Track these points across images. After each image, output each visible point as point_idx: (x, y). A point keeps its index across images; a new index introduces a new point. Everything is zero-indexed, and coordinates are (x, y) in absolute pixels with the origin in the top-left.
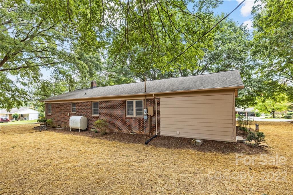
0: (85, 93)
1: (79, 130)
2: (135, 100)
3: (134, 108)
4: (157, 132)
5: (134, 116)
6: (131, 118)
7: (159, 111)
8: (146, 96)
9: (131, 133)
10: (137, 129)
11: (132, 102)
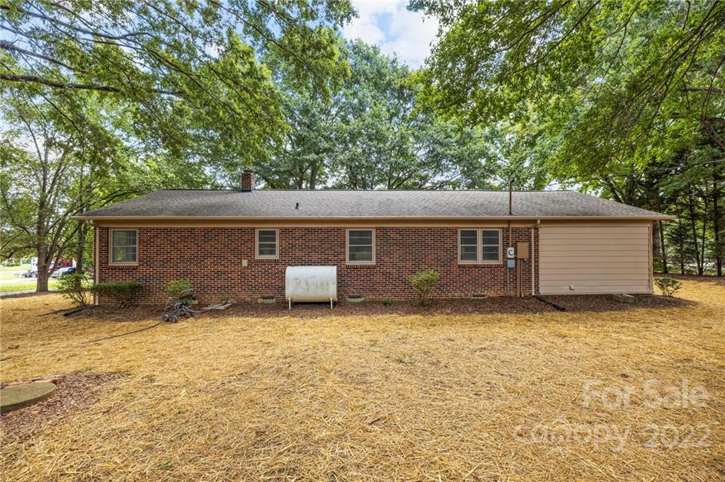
0: (298, 204)
1: (329, 303)
2: (481, 228)
3: (480, 245)
4: (533, 290)
5: (480, 261)
6: (475, 266)
7: (537, 251)
8: (509, 222)
9: (475, 296)
10: (488, 287)
11: (474, 233)
